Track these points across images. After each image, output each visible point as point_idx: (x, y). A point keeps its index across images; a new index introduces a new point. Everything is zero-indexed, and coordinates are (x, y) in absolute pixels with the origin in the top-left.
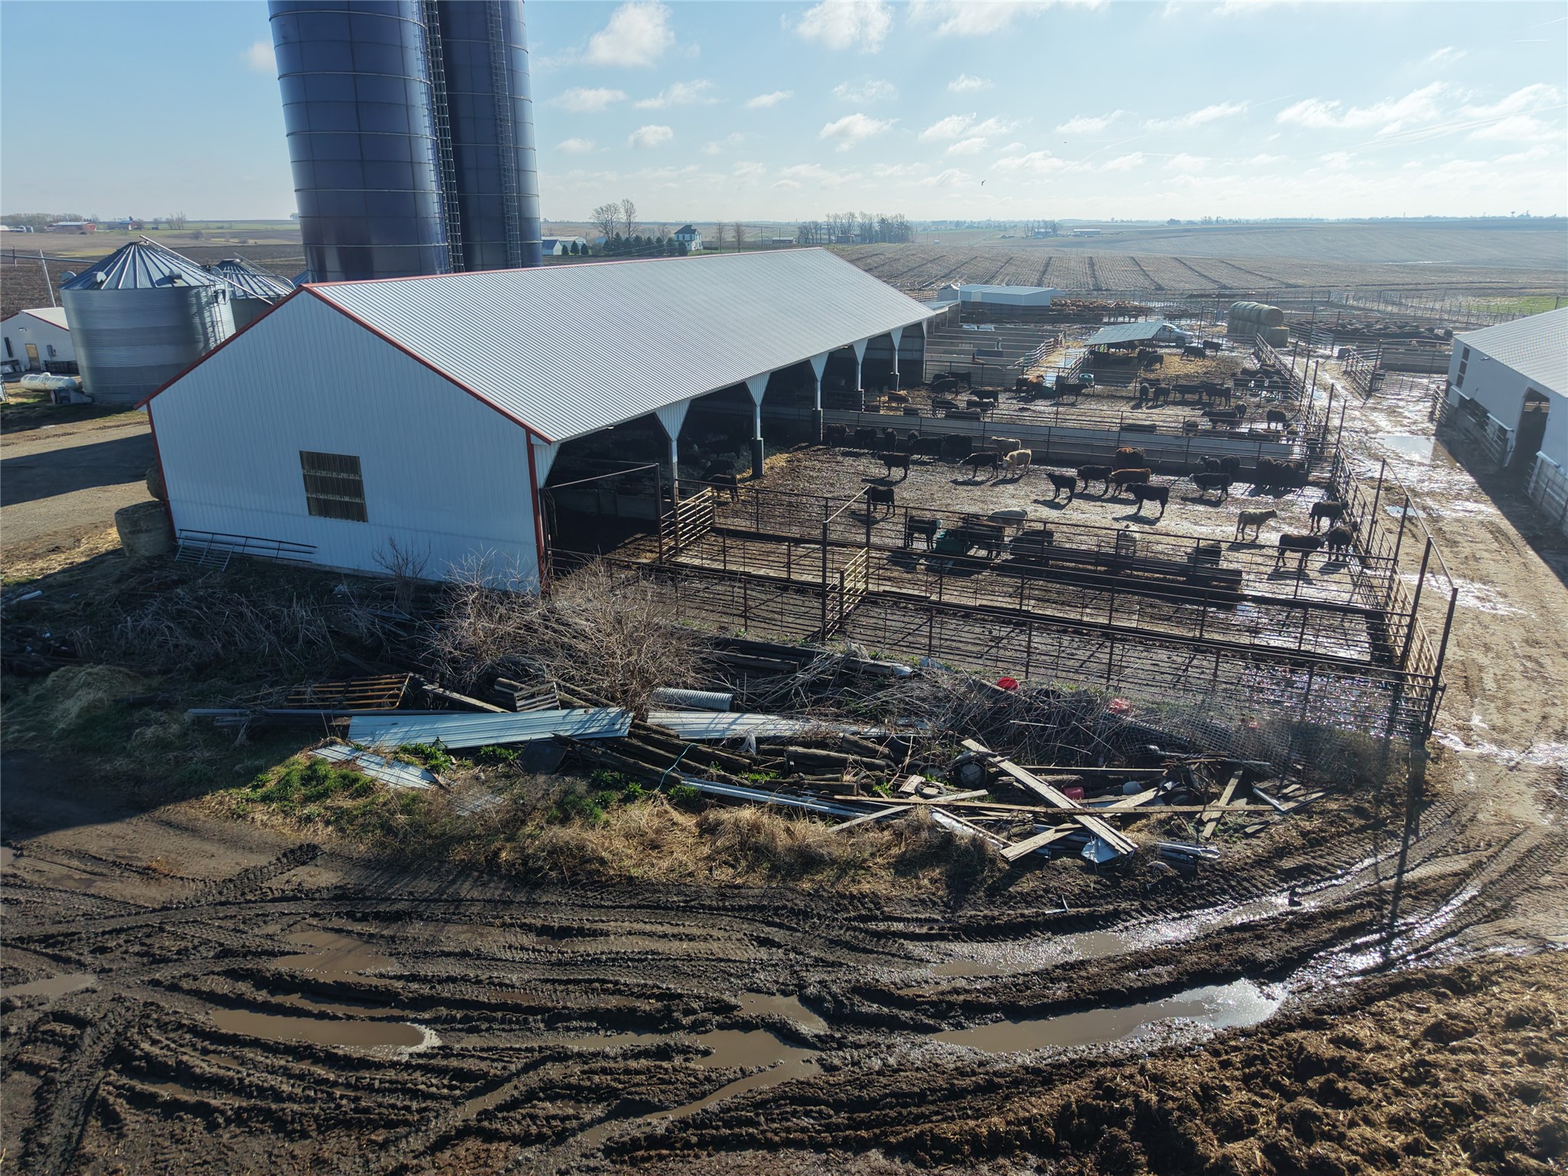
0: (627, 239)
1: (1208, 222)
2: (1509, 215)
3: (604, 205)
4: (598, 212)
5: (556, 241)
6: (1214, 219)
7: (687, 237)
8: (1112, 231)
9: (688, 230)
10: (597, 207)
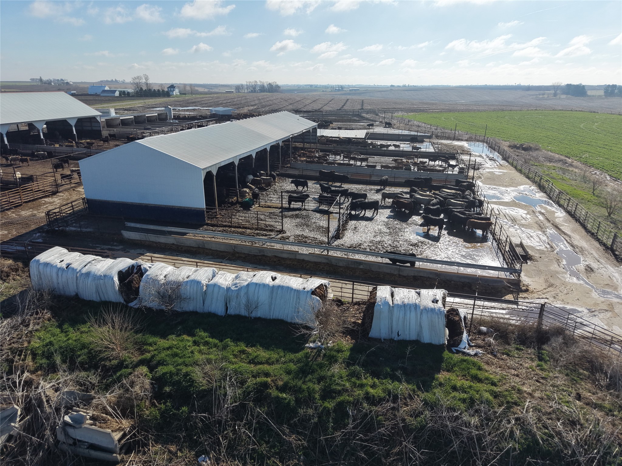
0: (145, 90)
1: (404, 86)
2: (514, 85)
3: (136, 76)
4: (134, 79)
5: (116, 90)
6: (407, 85)
7: (172, 89)
8: (363, 89)
9: (172, 87)
10: (133, 77)
